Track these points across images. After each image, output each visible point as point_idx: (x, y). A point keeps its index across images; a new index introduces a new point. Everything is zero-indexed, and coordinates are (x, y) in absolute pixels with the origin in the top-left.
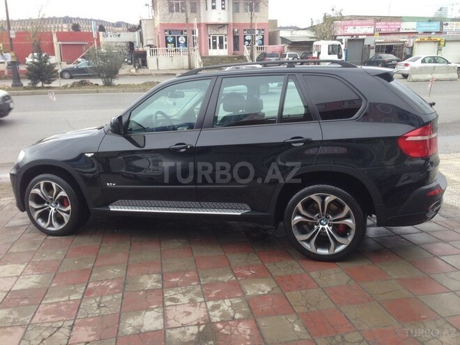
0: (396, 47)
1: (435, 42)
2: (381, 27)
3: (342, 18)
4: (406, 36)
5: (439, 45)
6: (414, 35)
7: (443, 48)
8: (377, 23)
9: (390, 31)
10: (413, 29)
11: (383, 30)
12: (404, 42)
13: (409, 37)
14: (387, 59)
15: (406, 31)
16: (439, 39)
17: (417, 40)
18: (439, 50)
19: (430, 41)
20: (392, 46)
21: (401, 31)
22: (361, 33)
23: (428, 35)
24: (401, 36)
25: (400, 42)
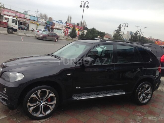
0: (23, 23)
1: (36, 24)
2: (18, 14)
3: (4, 8)
4: (27, 20)
5: (37, 25)
6: (29, 20)
7: (38, 27)
8: (17, 13)
9: (21, 17)
10: (29, 18)
11: (19, 16)
12: (26, 22)
13: (28, 21)
14: (23, 27)
15: (27, 18)
16: (37, 23)
17: (30, 22)
18: (37, 27)
19: (34, 23)
20: (22, 22)
21: (25, 18)
22: (10, 15)
23: (34, 21)
24: (25, 20)
25: (25, 22)
